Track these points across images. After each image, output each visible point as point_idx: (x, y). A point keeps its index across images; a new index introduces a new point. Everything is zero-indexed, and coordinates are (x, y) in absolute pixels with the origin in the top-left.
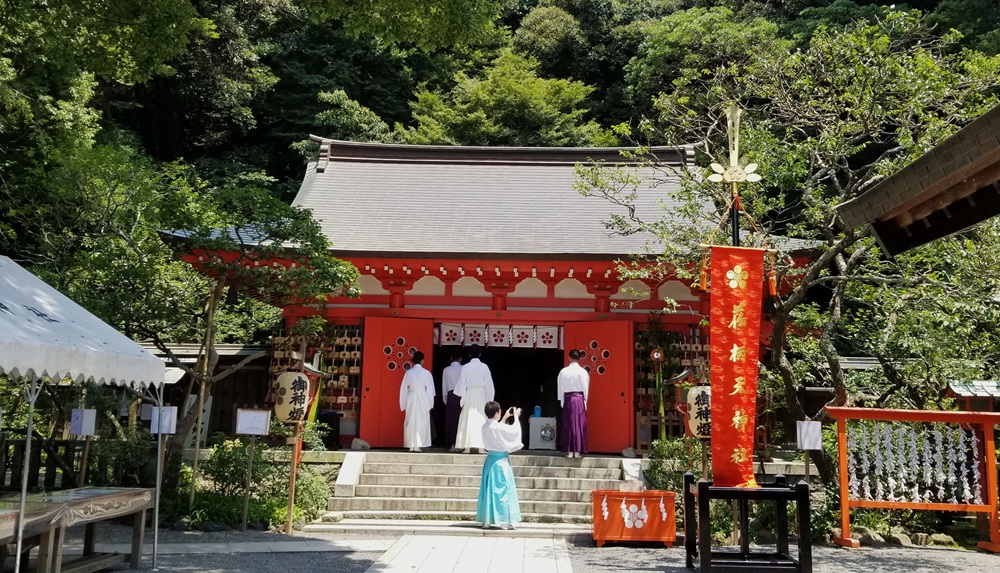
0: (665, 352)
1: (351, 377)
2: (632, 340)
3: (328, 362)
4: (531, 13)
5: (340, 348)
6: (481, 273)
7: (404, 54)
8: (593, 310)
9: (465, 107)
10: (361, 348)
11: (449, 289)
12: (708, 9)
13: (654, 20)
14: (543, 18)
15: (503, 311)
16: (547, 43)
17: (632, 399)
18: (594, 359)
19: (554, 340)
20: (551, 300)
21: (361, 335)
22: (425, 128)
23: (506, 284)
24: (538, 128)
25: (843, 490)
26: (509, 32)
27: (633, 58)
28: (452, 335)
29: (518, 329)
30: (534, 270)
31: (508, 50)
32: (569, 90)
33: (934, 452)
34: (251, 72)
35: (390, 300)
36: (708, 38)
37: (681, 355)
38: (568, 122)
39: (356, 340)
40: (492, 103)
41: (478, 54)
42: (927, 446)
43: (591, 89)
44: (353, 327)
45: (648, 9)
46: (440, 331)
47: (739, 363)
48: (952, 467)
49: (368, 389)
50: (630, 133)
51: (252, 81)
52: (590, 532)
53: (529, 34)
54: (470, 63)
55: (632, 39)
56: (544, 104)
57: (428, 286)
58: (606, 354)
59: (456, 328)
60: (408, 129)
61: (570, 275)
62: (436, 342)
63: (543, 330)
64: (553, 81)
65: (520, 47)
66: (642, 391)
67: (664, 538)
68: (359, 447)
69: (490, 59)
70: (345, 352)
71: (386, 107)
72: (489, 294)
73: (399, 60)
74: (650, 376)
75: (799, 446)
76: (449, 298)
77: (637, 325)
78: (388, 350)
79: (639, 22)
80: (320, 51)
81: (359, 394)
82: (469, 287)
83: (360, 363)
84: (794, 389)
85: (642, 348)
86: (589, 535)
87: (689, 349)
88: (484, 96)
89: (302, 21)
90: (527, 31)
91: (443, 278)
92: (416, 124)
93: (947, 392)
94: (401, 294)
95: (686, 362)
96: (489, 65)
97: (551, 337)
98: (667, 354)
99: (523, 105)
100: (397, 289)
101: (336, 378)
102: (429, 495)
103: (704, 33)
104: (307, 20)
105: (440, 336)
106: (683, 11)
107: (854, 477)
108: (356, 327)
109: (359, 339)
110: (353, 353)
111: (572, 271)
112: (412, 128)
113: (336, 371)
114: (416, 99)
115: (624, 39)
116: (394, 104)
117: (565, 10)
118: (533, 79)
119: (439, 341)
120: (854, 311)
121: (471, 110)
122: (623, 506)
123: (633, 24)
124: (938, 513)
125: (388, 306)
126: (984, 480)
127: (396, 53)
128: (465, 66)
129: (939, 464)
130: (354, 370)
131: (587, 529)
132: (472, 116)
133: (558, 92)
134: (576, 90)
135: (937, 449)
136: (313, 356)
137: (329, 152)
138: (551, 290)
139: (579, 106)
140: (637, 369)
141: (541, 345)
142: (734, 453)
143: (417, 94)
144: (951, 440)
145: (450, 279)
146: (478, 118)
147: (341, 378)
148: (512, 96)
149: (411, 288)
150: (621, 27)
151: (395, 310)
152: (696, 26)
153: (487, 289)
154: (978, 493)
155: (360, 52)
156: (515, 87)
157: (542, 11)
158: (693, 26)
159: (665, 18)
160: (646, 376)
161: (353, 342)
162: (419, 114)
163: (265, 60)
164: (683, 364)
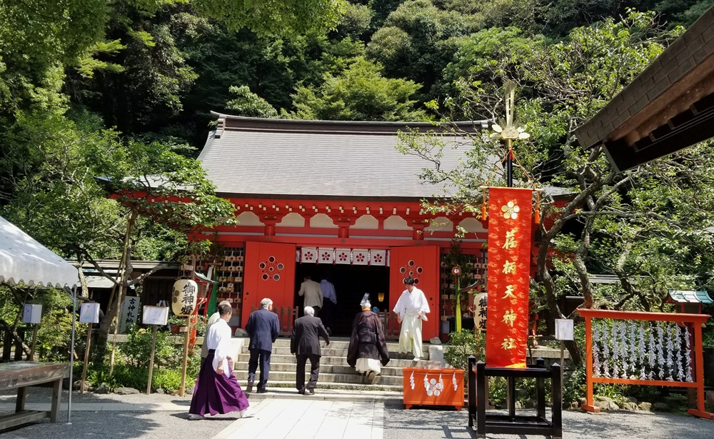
0: (462, 269)
1: (236, 285)
2: (438, 260)
3: (219, 274)
4: (379, 31)
5: (228, 264)
6: (329, 211)
7: (287, 60)
8: (412, 238)
9: (329, 97)
10: (243, 264)
11: (307, 222)
12: (504, 28)
13: (466, 36)
14: (387, 35)
15: (346, 239)
16: (389, 53)
17: (438, 302)
18: (411, 273)
19: (383, 260)
20: (381, 231)
21: (243, 254)
22: (301, 112)
23: (349, 219)
24: (382, 113)
25: (589, 370)
26: (363, 45)
27: (450, 63)
28: (310, 255)
29: (357, 251)
30: (368, 209)
31: (362, 57)
32: (404, 86)
33: (657, 343)
34: (178, 71)
35: (265, 230)
36: (503, 48)
37: (474, 272)
38: (403, 108)
39: (240, 258)
40: (349, 95)
41: (340, 60)
42: (652, 339)
43: (420, 86)
44: (238, 249)
45: (461, 29)
46: (301, 252)
47: (510, 275)
48: (670, 353)
49: (247, 294)
50: (438, 107)
51: (179, 77)
52: (402, 398)
53: (377, 47)
54: (335, 67)
55: (449, 50)
56: (386, 96)
57: (292, 220)
58: (420, 270)
59: (313, 250)
60: (290, 113)
61: (394, 213)
62: (298, 261)
63: (375, 252)
64: (393, 80)
65: (370, 56)
66: (446, 297)
67: (454, 403)
68: (241, 335)
69: (348, 64)
70: (231, 266)
71: (275, 97)
72: (336, 226)
73: (283, 64)
74: (452, 286)
75: (556, 338)
76: (307, 229)
77: (442, 249)
78: (263, 266)
79: (454, 38)
80: (229, 56)
81: (241, 296)
82: (322, 221)
83: (242, 275)
84: (554, 296)
85: (446, 266)
86: (401, 400)
87: (480, 267)
88: (343, 90)
89: (216, 35)
90: (375, 44)
91: (303, 214)
92: (295, 110)
93: (668, 299)
94: (273, 226)
95: (478, 277)
96: (348, 68)
97: (381, 257)
98: (463, 271)
99: (371, 97)
100: (270, 222)
101: (225, 285)
102: (288, 370)
103: (501, 46)
104: (219, 35)
105: (300, 256)
106: (485, 30)
107: (597, 360)
108: (240, 249)
109: (242, 257)
110: (237, 267)
111: (395, 209)
112: (293, 112)
113: (225, 280)
114: (295, 92)
115: (443, 50)
116: (281, 96)
117: (402, 29)
118: (379, 78)
119: (300, 260)
120: (600, 240)
121: (334, 100)
122: (426, 379)
123: (451, 39)
124: (659, 388)
125: (263, 234)
126: (693, 364)
127: (281, 58)
128: (330, 69)
129: (661, 352)
130: (238, 279)
131: (400, 396)
132: (334, 104)
133: (396, 87)
134: (410, 86)
135: (659, 340)
136: (208, 269)
137: (224, 124)
138: (381, 224)
139: (411, 98)
140: (442, 281)
141: (373, 263)
142: (504, 342)
143: (296, 89)
144: (669, 334)
145: (308, 215)
146: (339, 106)
147: (229, 285)
148: (364, 90)
149: (280, 221)
150: (442, 42)
151: (268, 237)
152: (495, 40)
153: (335, 223)
154: (689, 373)
155: (256, 57)
156: (366, 83)
157: (386, 30)
158: (493, 40)
159: (473, 35)
160: (449, 286)
161: (238, 260)
162: (297, 103)
163: (189, 62)
164: (475, 278)
